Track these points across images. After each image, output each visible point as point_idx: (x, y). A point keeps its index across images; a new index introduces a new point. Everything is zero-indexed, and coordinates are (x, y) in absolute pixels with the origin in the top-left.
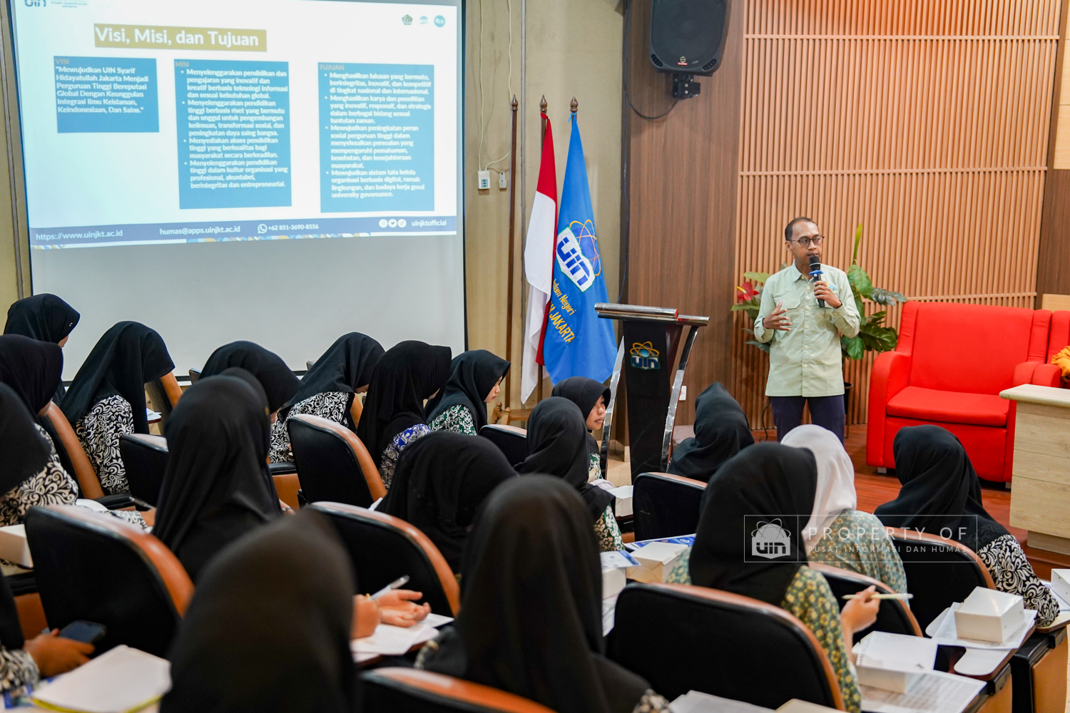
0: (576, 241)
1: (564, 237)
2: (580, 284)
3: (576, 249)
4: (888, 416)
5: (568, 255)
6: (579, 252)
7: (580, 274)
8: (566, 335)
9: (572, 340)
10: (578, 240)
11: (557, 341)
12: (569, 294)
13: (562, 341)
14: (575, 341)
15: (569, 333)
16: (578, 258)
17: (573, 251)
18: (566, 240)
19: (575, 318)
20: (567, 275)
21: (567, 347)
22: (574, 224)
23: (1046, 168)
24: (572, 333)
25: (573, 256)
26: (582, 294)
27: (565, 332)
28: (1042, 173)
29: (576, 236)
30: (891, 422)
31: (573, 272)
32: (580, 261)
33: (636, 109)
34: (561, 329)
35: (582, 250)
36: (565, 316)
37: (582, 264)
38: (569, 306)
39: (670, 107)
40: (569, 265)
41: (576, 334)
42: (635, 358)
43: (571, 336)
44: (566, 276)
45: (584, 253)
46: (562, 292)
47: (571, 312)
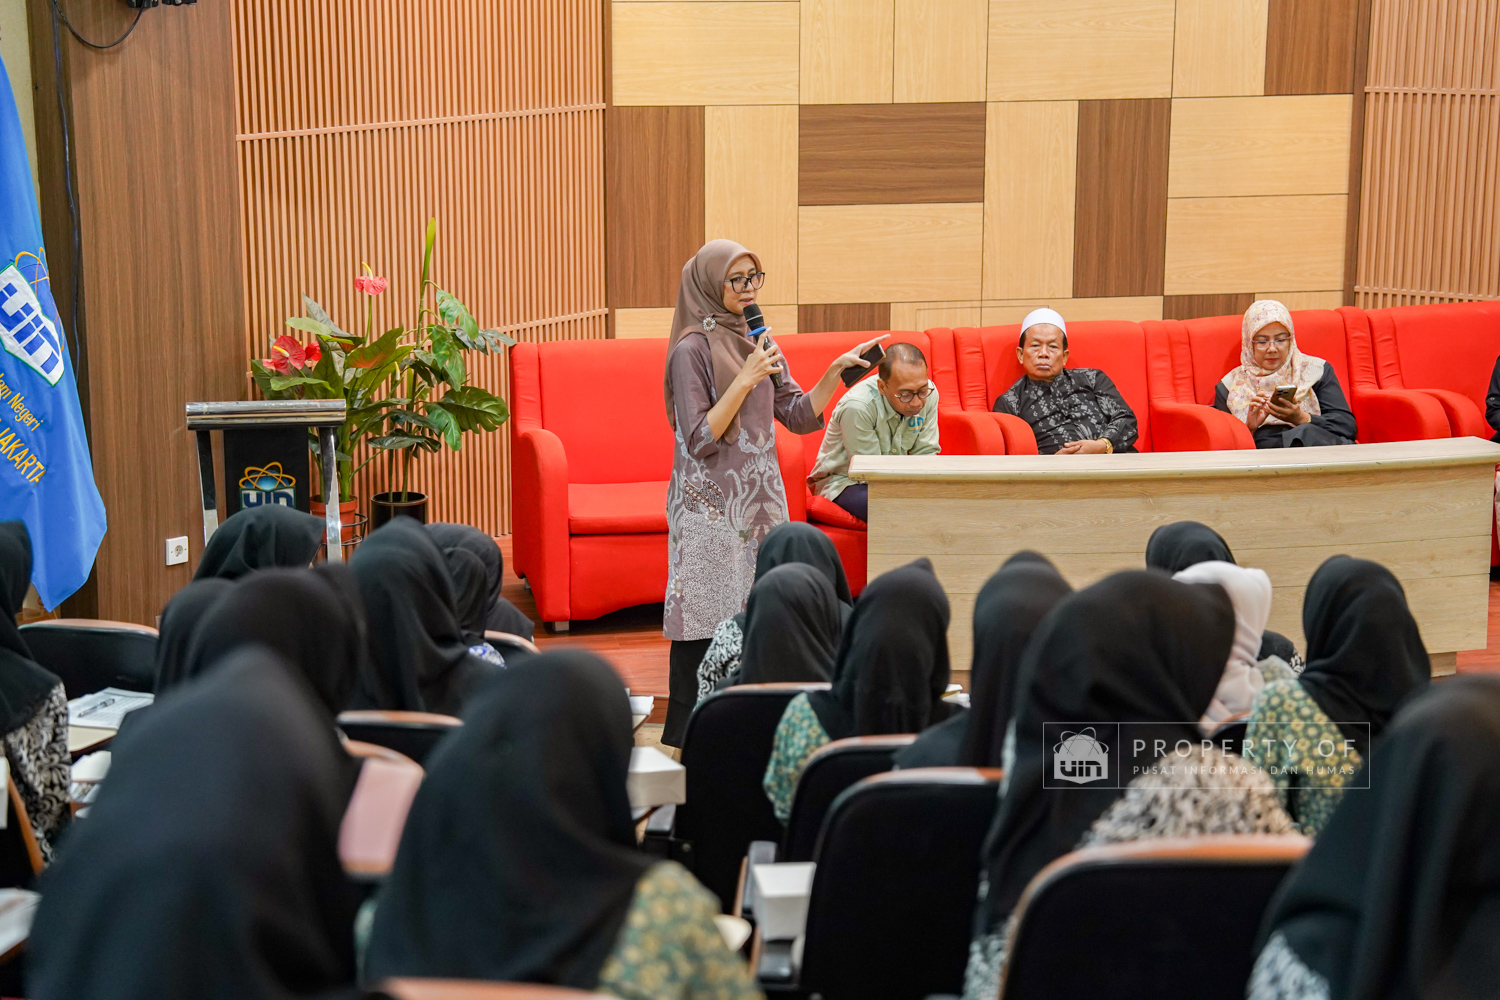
0: (29, 289)
1: (6, 284)
2: (48, 372)
3: (32, 305)
4: (572, 535)
5: (17, 318)
6: (38, 311)
7: (45, 351)
8: (29, 470)
9: (40, 479)
10: (32, 286)
11: (13, 484)
12: (26, 392)
13: (23, 481)
14: (47, 477)
15: (35, 465)
16: (37, 321)
17: (27, 309)
18: (11, 289)
19: (42, 435)
20: (17, 355)
21: (35, 491)
22: (23, 256)
23: (604, 106)
24: (40, 465)
25: (28, 319)
26: (54, 389)
27: (28, 465)
28: (601, 112)
29: (29, 282)
30: (579, 545)
31: (31, 348)
32: (41, 327)
33: (76, 31)
34: (18, 460)
35: (43, 306)
36: (23, 434)
37: (45, 332)
38: (27, 415)
39: (126, 26)
40: (20, 337)
41: (47, 467)
42: (247, 496)
43: (39, 470)
44: (16, 359)
45: (45, 312)
46: (12, 389)
47: (33, 425)
